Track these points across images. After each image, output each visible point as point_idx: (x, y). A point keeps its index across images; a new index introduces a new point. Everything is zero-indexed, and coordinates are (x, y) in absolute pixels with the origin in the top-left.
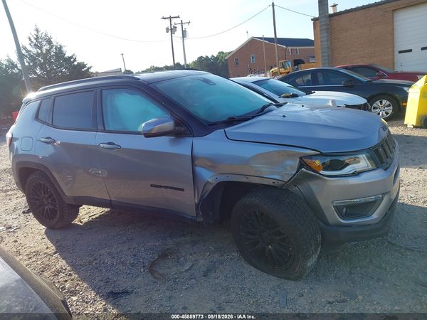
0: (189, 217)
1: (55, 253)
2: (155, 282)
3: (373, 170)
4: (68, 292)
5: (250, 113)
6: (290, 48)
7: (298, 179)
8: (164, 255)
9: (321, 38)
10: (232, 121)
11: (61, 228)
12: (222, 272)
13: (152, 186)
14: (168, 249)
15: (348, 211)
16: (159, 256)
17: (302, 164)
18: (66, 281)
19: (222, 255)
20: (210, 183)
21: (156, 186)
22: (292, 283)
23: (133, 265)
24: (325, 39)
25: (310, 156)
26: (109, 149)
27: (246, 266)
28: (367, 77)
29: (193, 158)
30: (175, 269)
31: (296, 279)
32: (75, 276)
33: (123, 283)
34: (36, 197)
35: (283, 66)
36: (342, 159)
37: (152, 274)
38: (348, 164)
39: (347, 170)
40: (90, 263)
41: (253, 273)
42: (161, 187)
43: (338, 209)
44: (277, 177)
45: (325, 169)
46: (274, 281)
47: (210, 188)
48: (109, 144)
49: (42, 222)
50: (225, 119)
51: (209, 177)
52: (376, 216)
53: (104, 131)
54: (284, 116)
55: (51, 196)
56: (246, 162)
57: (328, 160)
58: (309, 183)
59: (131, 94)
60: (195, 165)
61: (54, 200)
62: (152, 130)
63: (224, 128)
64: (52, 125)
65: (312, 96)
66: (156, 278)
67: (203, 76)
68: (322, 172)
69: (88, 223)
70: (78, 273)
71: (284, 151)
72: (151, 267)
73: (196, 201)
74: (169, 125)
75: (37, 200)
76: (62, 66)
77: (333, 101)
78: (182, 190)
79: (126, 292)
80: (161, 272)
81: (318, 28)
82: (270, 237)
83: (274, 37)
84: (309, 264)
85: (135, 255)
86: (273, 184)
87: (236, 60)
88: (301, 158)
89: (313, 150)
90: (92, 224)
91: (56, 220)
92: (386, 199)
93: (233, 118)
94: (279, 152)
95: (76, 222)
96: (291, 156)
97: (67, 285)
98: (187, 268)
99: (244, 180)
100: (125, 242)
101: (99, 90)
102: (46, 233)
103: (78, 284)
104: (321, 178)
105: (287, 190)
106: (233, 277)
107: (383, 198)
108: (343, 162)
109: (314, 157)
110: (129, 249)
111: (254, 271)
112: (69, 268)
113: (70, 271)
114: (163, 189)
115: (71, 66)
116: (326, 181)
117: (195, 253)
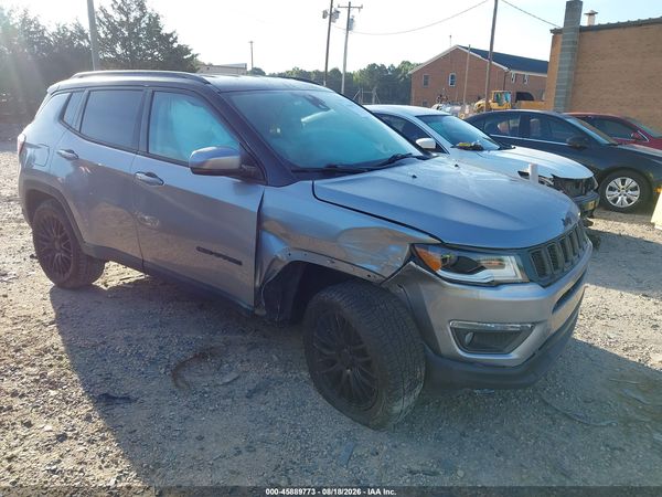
0: (245, 306)
1: (51, 323)
2: (174, 392)
3: (522, 283)
4: (46, 382)
5: (367, 164)
6: (513, 72)
7: (404, 276)
8: (201, 356)
9: (561, 62)
10: (332, 171)
11: (74, 289)
12: (275, 395)
13: (199, 249)
14: (212, 348)
15: (476, 339)
16: (196, 356)
17: (413, 256)
18: (51, 366)
19: (286, 372)
20: (280, 261)
21: (205, 251)
22: (369, 432)
23: (153, 362)
24: (567, 65)
25: (426, 245)
26: (148, 182)
27: (314, 393)
28: (611, 136)
29: (260, 216)
30: (210, 378)
31: (377, 428)
32: (66, 361)
33: (130, 385)
34: (46, 237)
35: (497, 100)
36: (475, 257)
37: (175, 380)
38: (483, 268)
39: (480, 276)
40: (94, 346)
41: (319, 407)
42: (211, 253)
43: (459, 334)
44: (374, 268)
45: (445, 268)
46: (344, 423)
47: (280, 267)
48: (149, 174)
49: (50, 275)
50: (322, 166)
51: (278, 250)
52: (515, 355)
53: (147, 154)
54: (414, 177)
55: (65, 238)
56: (334, 236)
57: (452, 255)
58: (421, 286)
59: (193, 104)
60: (264, 229)
61: (68, 246)
62: (203, 163)
63: (313, 179)
64: (79, 133)
65: (506, 154)
66: (177, 386)
67: (315, 94)
68: (440, 272)
69: (116, 289)
70: (72, 357)
71: (389, 231)
72: (178, 368)
73: (257, 283)
74: (233, 161)
75: (47, 241)
76: (153, 46)
77: (534, 167)
78: (240, 263)
79: (127, 399)
80: (187, 378)
81: (559, 46)
82: (351, 357)
83: (488, 49)
84: (397, 409)
85: (161, 348)
86: (368, 279)
87: (426, 77)
88: (412, 245)
89: (431, 236)
90: (120, 292)
91: (67, 275)
92: (536, 332)
93: (335, 166)
94: (381, 229)
95: (99, 283)
96: (398, 239)
97: (50, 373)
98: (228, 380)
99: (327, 263)
100: (155, 326)
101: (150, 91)
102: (52, 292)
103: (65, 374)
104: (436, 281)
105: (387, 290)
106: (287, 407)
107: (531, 329)
108: (477, 263)
109: (430, 247)
110: (156, 337)
111: (322, 402)
112: (62, 349)
113: (62, 353)
114: (213, 256)
115: (168, 48)
116: (444, 286)
117: (248, 361)
